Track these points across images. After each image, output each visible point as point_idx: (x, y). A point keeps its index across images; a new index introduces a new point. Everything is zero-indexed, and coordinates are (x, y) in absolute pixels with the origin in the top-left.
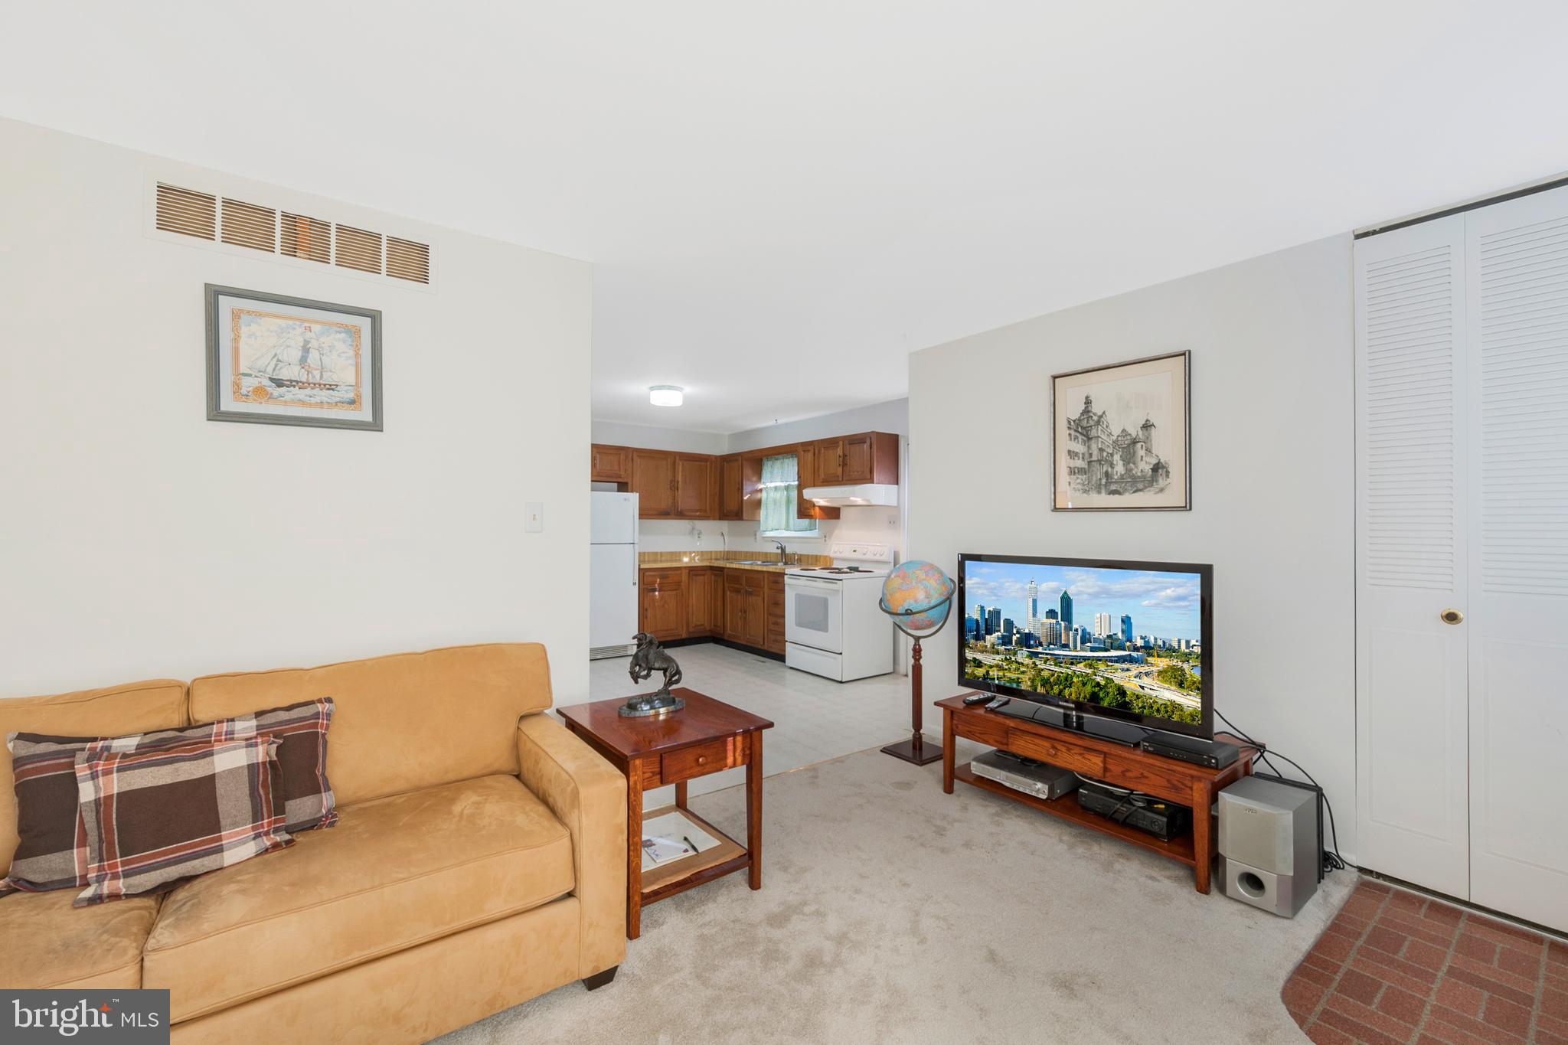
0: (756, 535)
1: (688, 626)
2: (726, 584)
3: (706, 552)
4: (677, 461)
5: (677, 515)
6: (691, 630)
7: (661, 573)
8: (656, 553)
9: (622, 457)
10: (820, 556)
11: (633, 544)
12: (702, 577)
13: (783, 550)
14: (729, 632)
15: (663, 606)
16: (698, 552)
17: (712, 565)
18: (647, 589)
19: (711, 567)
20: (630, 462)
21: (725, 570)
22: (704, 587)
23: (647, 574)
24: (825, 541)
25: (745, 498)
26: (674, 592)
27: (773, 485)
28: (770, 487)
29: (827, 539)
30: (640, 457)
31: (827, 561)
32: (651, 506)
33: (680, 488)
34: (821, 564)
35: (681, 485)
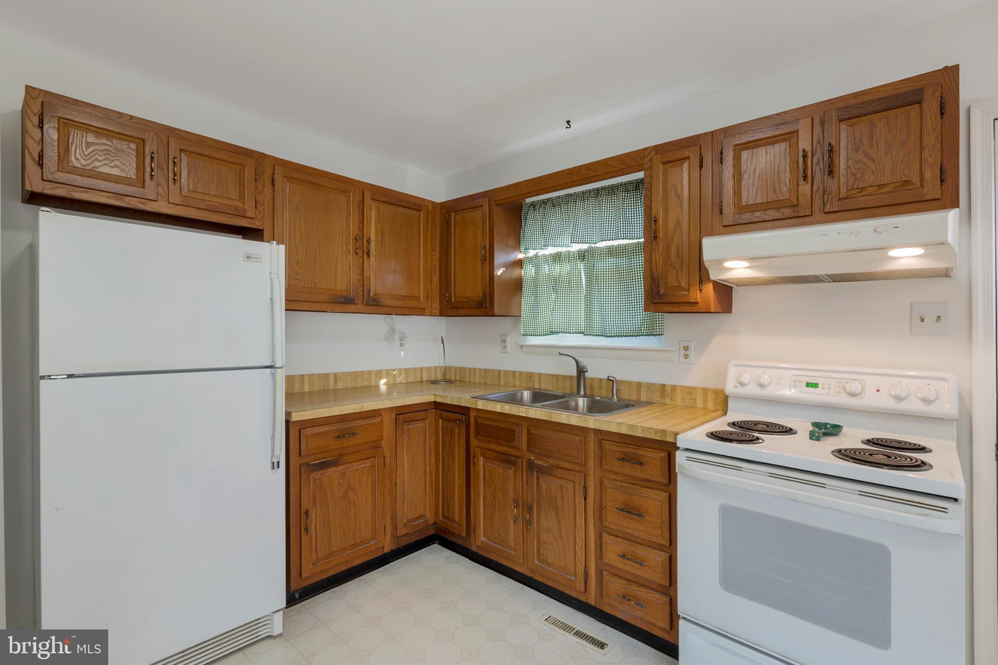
0: (504, 341)
1: (395, 527)
2: (474, 442)
3: (415, 369)
4: (367, 200)
5: (367, 304)
6: (402, 531)
7: (340, 426)
8: (327, 375)
9: (249, 173)
10: (674, 388)
11: (272, 366)
12: (420, 424)
13: (581, 371)
14: (483, 539)
15: (345, 496)
16: (400, 370)
17: (439, 400)
18: (307, 464)
19: (435, 403)
20: (268, 189)
21: (472, 414)
22: (425, 441)
23: (308, 431)
24: (686, 356)
25: (499, 272)
26: (367, 464)
28: (544, 256)
29: (691, 352)
30: (290, 179)
31: (695, 399)
32: (315, 284)
33: (374, 252)
34: (679, 403)
35: (374, 247)
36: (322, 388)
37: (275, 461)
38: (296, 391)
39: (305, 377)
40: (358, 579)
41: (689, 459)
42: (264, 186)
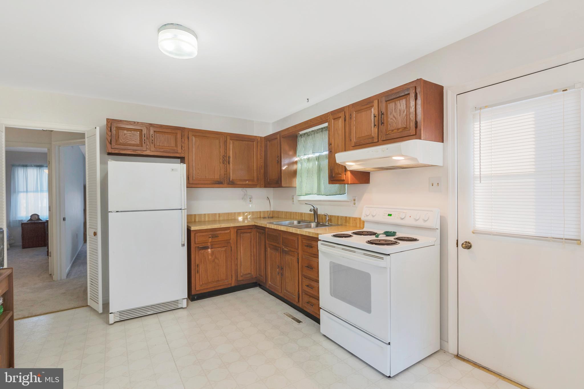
0: (293, 199)
1: (237, 276)
2: (267, 242)
3: (257, 212)
4: (228, 140)
5: (229, 184)
6: (240, 278)
7: (211, 233)
8: (215, 214)
9: (179, 136)
10: (350, 218)
11: (181, 209)
12: (249, 234)
13: (315, 211)
14: (270, 283)
15: (214, 261)
16: (250, 212)
17: (256, 224)
18: (198, 247)
19: (255, 225)
20: (186, 140)
21: (267, 230)
22: (251, 242)
23: (198, 234)
24: (354, 204)
25: (284, 168)
26: (224, 249)
27: (306, 157)
28: (304, 159)
29: (356, 202)
30: (195, 136)
31: (356, 223)
32: (206, 177)
33: (232, 162)
34: (351, 225)
35: (232, 160)
36: (213, 220)
37: (183, 243)
38: (202, 221)
39: (206, 215)
40: (221, 296)
41: (322, 244)
42: (185, 140)
